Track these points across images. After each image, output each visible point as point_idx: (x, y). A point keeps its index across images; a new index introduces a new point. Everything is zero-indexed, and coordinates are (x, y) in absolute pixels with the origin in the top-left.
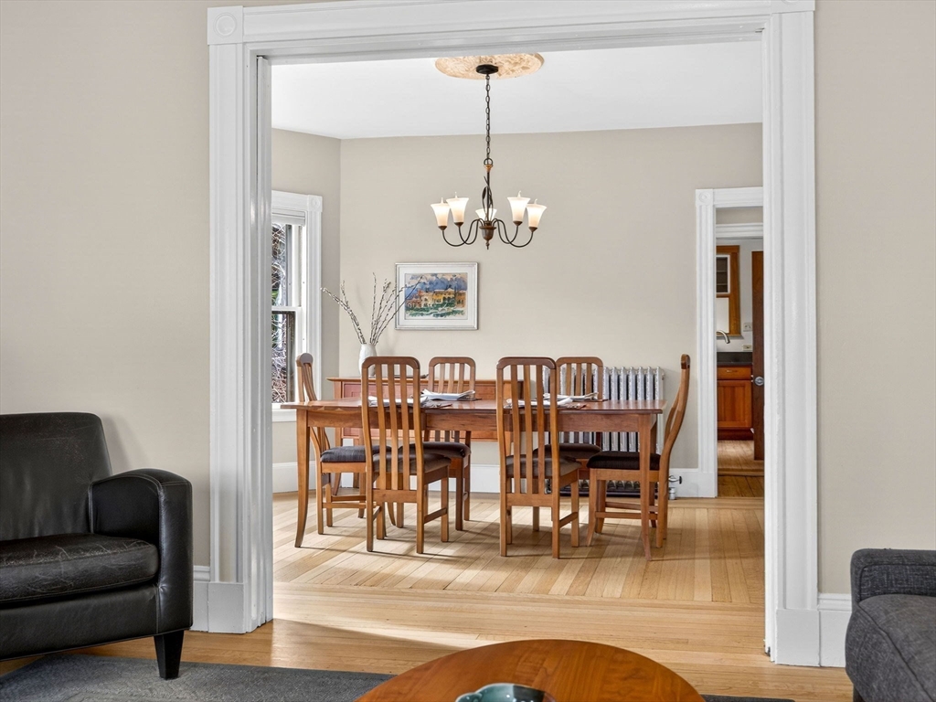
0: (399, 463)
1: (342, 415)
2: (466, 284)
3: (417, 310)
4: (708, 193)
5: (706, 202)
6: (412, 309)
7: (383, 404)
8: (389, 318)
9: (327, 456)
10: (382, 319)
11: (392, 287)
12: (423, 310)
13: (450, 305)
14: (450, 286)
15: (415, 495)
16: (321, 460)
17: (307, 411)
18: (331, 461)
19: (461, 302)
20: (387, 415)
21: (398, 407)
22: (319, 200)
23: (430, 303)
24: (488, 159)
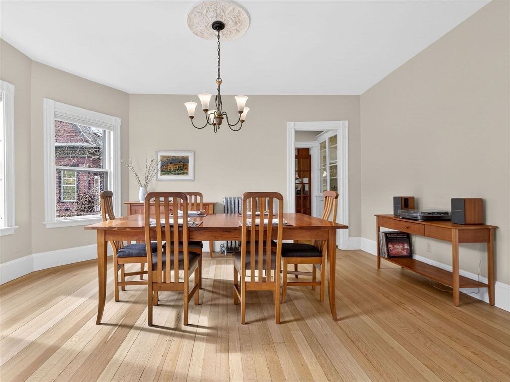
0: (171, 264)
1: (131, 232)
2: (188, 160)
3: (167, 172)
4: (292, 124)
5: (292, 127)
6: (164, 171)
7: (161, 224)
8: (153, 175)
9: (121, 253)
10: (150, 175)
11: (154, 161)
12: (169, 172)
13: (181, 169)
14: (181, 161)
15: (183, 286)
16: (117, 256)
17: (105, 231)
18: (124, 256)
19: (187, 169)
20: (163, 233)
21: (172, 226)
22: (119, 120)
23: (172, 168)
24: (219, 78)
